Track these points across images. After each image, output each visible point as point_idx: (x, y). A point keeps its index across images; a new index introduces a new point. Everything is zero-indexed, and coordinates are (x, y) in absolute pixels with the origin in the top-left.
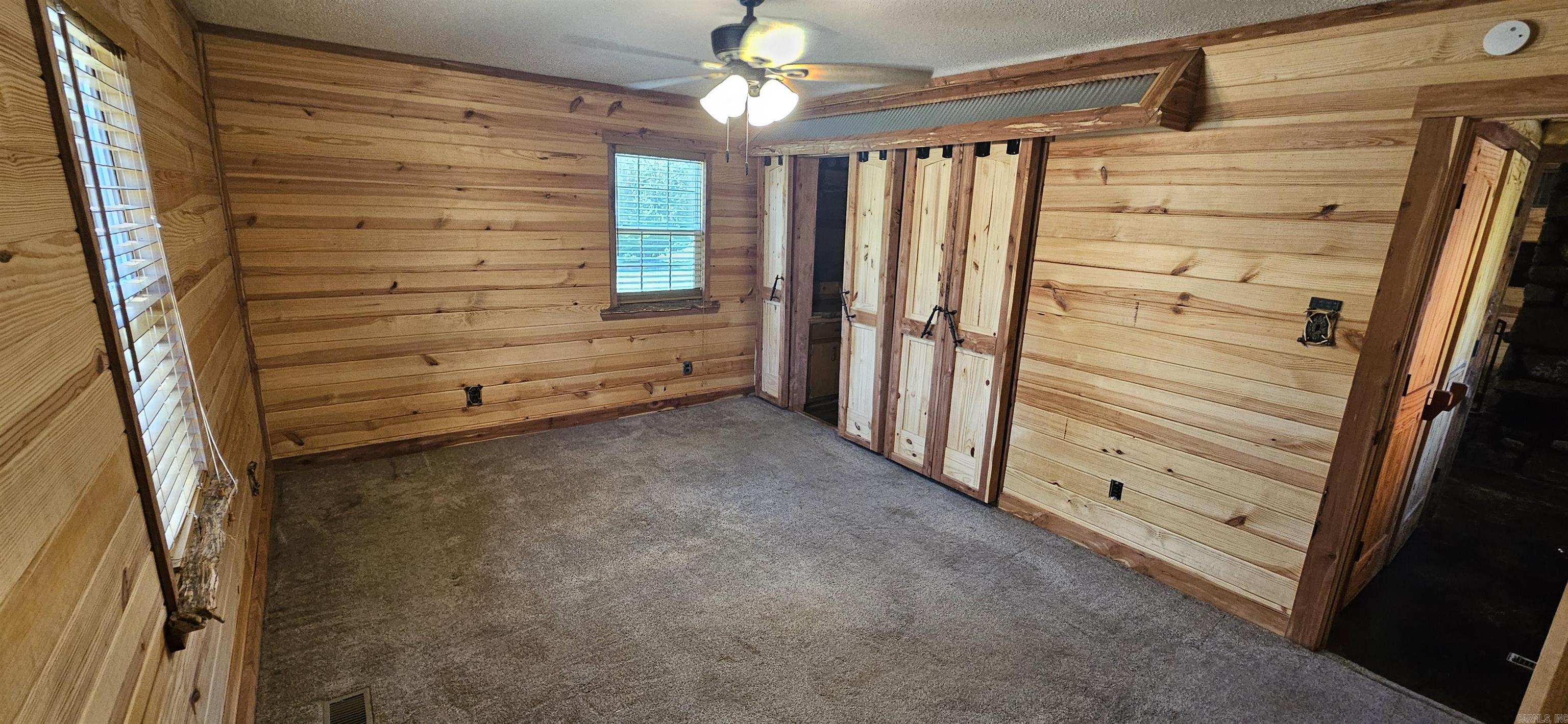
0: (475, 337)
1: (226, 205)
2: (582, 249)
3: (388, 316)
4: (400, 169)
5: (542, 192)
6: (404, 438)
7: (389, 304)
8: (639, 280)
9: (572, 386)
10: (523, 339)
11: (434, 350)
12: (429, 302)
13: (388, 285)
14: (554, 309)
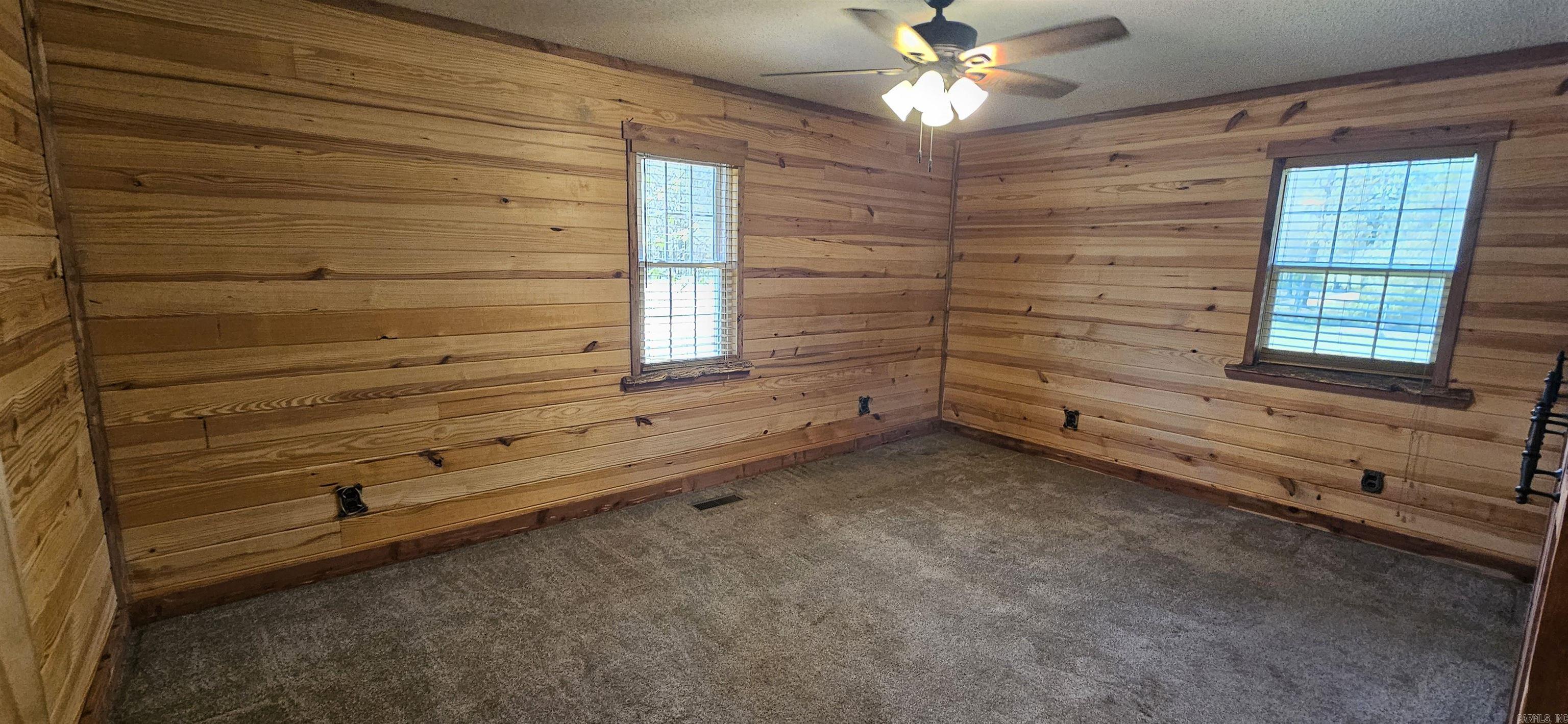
0: (1083, 365)
1: (951, 246)
2: (1214, 288)
3: (1020, 334)
4: (1050, 215)
5: (1174, 225)
6: (1014, 436)
7: (1023, 324)
8: (1313, 336)
9: (1173, 445)
10: (1126, 377)
11: (1048, 369)
12: (1051, 327)
13: (1025, 309)
14: (1167, 353)
